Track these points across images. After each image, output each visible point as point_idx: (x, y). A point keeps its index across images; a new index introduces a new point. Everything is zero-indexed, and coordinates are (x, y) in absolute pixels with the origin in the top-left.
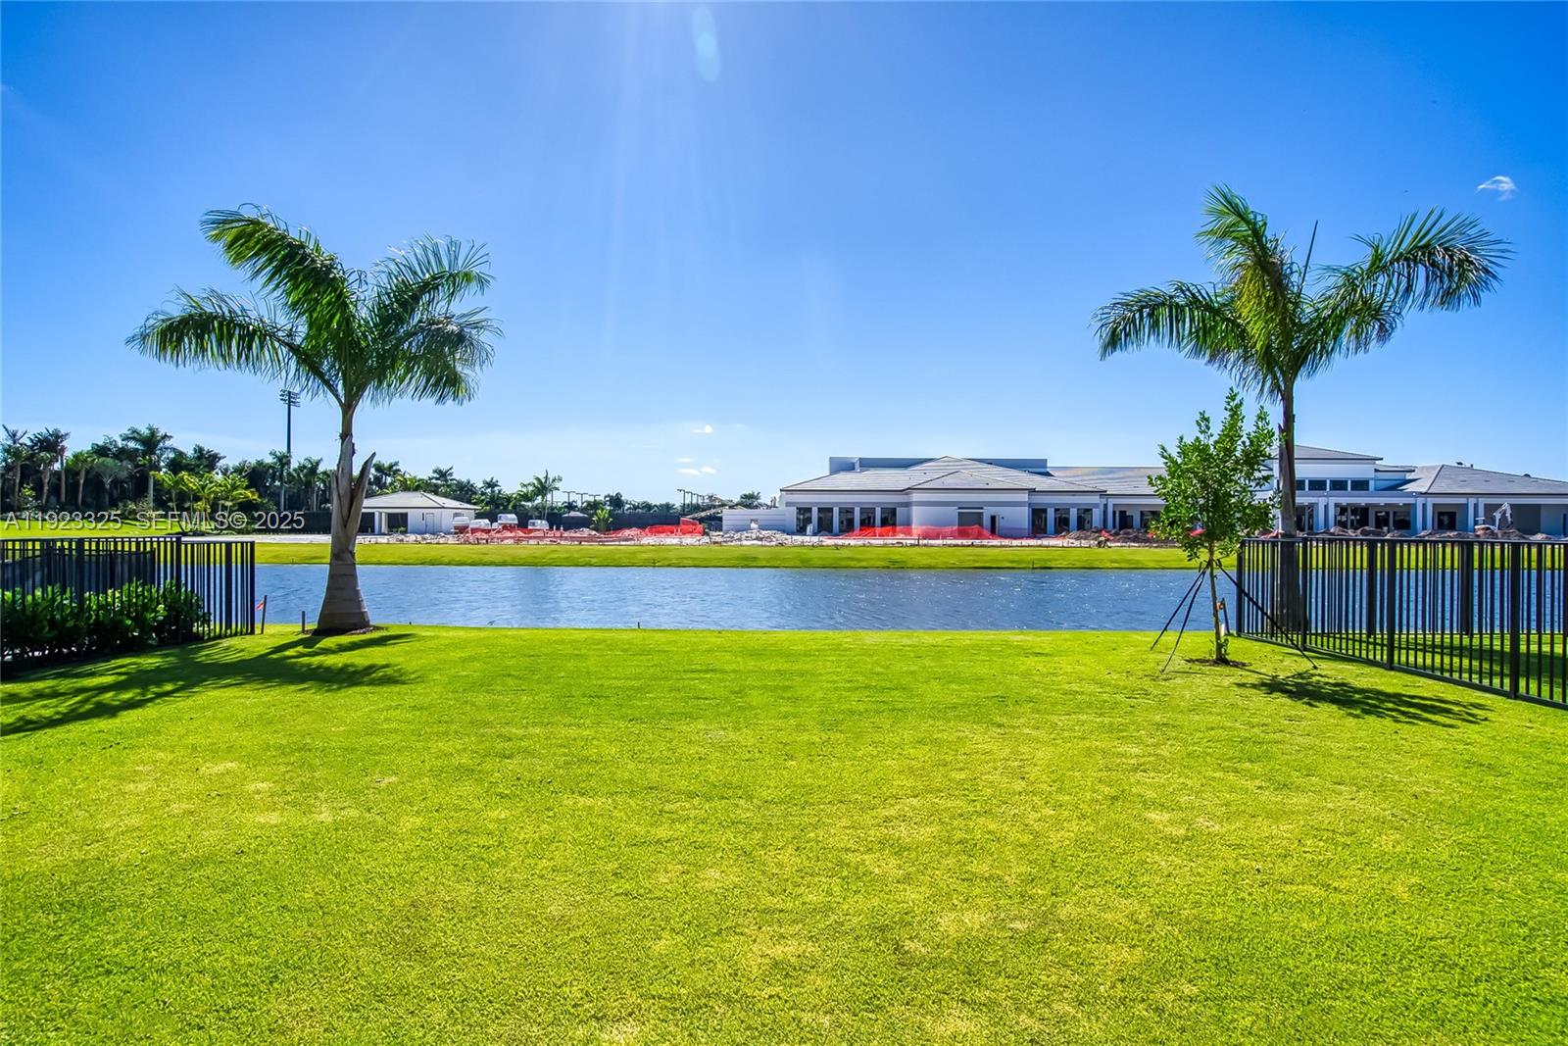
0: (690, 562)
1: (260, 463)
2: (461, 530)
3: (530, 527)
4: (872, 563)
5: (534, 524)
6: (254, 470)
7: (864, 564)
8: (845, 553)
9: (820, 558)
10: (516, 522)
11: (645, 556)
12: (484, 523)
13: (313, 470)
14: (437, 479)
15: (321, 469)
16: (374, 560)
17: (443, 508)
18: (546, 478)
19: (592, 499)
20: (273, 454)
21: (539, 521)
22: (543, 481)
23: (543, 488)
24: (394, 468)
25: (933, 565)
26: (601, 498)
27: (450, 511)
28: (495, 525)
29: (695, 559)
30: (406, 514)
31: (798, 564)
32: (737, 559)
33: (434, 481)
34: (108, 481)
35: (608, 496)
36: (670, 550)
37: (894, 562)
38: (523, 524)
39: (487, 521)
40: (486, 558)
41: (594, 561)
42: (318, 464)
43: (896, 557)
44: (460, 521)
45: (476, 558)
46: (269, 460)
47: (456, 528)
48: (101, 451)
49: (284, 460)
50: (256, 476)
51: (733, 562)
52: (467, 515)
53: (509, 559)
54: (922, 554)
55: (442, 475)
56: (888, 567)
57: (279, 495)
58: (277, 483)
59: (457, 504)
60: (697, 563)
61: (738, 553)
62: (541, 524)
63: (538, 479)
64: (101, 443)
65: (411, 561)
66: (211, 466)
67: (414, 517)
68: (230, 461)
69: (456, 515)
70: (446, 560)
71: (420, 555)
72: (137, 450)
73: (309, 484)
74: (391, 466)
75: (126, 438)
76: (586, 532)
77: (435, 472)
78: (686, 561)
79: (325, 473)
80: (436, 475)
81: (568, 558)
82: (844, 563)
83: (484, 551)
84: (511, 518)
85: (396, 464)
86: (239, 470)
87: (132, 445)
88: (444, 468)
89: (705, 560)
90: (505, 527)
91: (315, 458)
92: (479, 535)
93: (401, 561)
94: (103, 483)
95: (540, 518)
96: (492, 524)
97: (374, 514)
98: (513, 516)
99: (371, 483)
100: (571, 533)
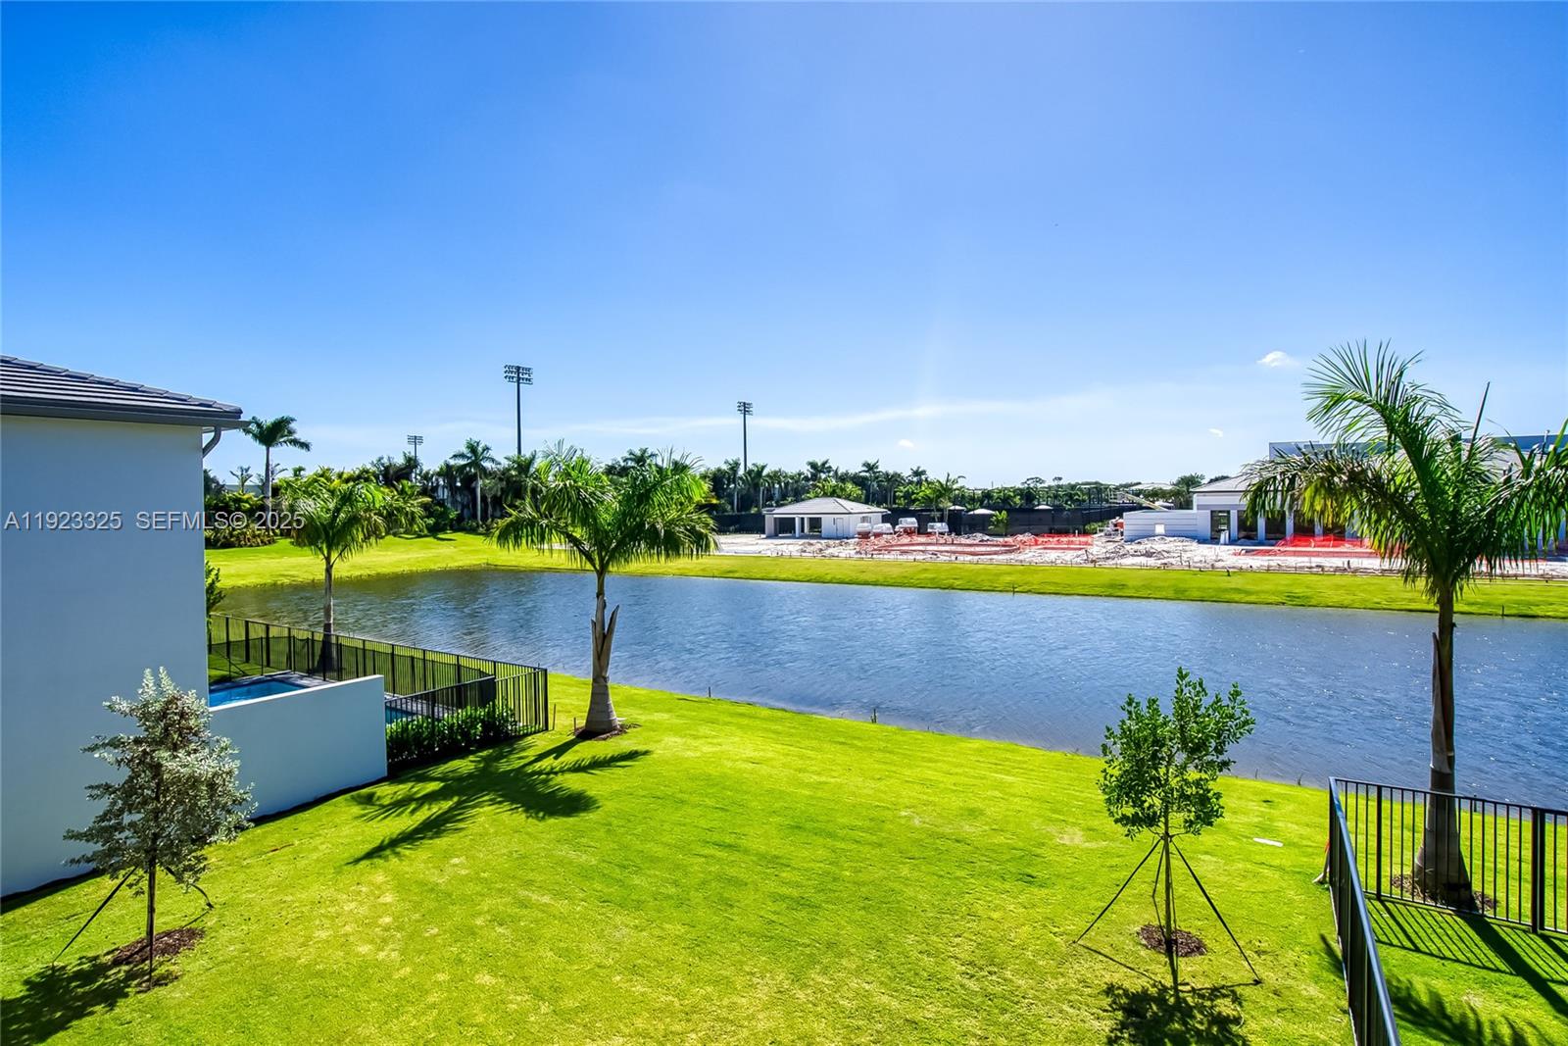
0: (1052, 589)
1: (719, 470)
2: (865, 535)
3: (929, 530)
4: (1263, 597)
5: (932, 527)
6: (715, 474)
7: (1252, 598)
8: (1236, 582)
9: (1199, 589)
10: (916, 525)
11: (1008, 579)
12: (886, 527)
13: (759, 473)
15: (765, 473)
16: (773, 576)
17: (850, 513)
18: (948, 481)
21: (938, 525)
22: (944, 483)
23: (943, 491)
24: (827, 465)
25: (1346, 603)
27: (857, 516)
28: (896, 529)
29: (1058, 584)
30: (821, 520)
31: (1171, 594)
32: (1103, 586)
36: (1036, 572)
37: (1292, 597)
38: (922, 528)
39: (889, 525)
40: (863, 577)
41: (957, 583)
42: (763, 467)
43: (1299, 591)
44: (865, 527)
45: (854, 576)
46: (725, 467)
47: (859, 534)
49: (735, 467)
50: (717, 481)
51: (1098, 590)
52: (873, 519)
53: (881, 579)
54: (1338, 587)
55: (870, 467)
56: (1283, 604)
57: (733, 495)
58: (732, 486)
59: (865, 508)
60: (1059, 589)
61: (1105, 579)
62: (940, 528)
63: (939, 480)
65: (800, 578)
67: (827, 523)
68: (698, 470)
69: (864, 520)
70: (829, 578)
71: (810, 572)
72: (633, 467)
73: (756, 486)
74: (824, 464)
76: (979, 535)
77: (864, 465)
78: (1048, 587)
79: (768, 476)
80: (864, 469)
81: (934, 579)
82: (1228, 596)
84: (911, 522)
85: (826, 462)
86: (704, 477)
87: (629, 463)
88: (872, 462)
90: (906, 531)
91: (761, 463)
95: (941, 520)
96: (894, 527)
97: (794, 519)
98: (914, 520)
99: (806, 479)
100: (963, 539)
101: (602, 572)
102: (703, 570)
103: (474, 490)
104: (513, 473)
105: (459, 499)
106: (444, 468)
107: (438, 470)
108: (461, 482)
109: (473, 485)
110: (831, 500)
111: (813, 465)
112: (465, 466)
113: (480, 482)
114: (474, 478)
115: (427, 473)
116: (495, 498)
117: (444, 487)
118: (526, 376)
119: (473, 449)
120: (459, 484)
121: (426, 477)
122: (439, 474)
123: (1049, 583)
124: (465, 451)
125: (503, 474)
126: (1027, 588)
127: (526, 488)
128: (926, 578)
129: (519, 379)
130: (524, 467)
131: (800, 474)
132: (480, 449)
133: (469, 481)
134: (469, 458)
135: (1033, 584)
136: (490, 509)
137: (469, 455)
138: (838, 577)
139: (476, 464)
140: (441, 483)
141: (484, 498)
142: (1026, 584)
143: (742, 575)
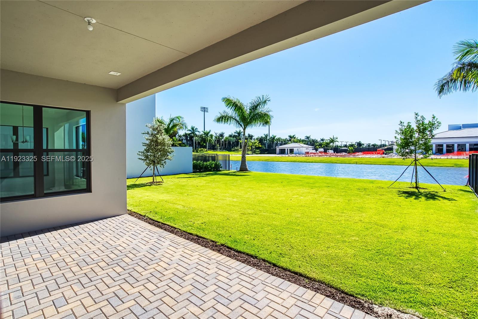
0: (369, 163)
1: (262, 137)
2: (308, 153)
3: (327, 152)
5: (329, 151)
6: (260, 138)
10: (323, 151)
11: (355, 161)
12: (314, 151)
13: (274, 138)
14: (306, 139)
15: (275, 138)
16: (280, 161)
17: (302, 147)
18: (333, 138)
19: (351, 144)
20: (264, 135)
21: (330, 151)
22: (332, 139)
23: (332, 141)
24: (294, 136)
26: (354, 143)
27: (305, 148)
28: (317, 152)
30: (293, 149)
32: (387, 162)
34: (232, 143)
35: (357, 142)
36: (364, 159)
38: (325, 151)
40: (308, 161)
42: (275, 137)
45: (305, 160)
47: (306, 153)
48: (230, 136)
49: (266, 136)
50: (261, 140)
51: (385, 163)
52: (310, 149)
53: (314, 161)
55: (308, 138)
57: (266, 145)
59: (307, 146)
60: (371, 163)
62: (331, 152)
63: (331, 138)
64: (230, 134)
65: (288, 161)
66: (251, 139)
67: (295, 150)
68: (255, 137)
69: (307, 149)
70: (297, 161)
71: (292, 160)
72: (237, 135)
73: (273, 142)
75: (235, 133)
76: (344, 153)
77: (305, 137)
80: (306, 138)
81: (330, 161)
83: (308, 159)
84: (322, 150)
85: (295, 135)
86: (257, 139)
87: (236, 134)
88: (308, 136)
89: (375, 162)
90: (320, 152)
91: (275, 135)
92: (311, 155)
93: (286, 161)
94: (231, 143)
95: (331, 149)
97: (285, 149)
98: (323, 149)
99: (288, 141)
100: (339, 154)
101: (244, 129)
102: (259, 159)
103: (193, 140)
104: (204, 136)
105: (189, 143)
106: (185, 134)
107: (183, 135)
108: (189, 138)
109: (193, 139)
110: (297, 144)
111: (290, 137)
112: (191, 133)
113: (194, 138)
114: (193, 137)
115: (180, 135)
116: (198, 142)
117: (184, 139)
118: (207, 110)
119: (193, 129)
120: (189, 139)
121: (180, 136)
122: (184, 136)
123: (368, 162)
124: (190, 129)
125: (201, 136)
126: (361, 163)
127: (207, 140)
128: (328, 161)
129: (204, 111)
130: (207, 134)
131: (286, 139)
132: (195, 129)
133: (191, 138)
134: (191, 131)
135: (363, 162)
136: (197, 146)
137: (192, 130)
138: (300, 161)
139: (193, 133)
140: (184, 138)
141: (195, 143)
142: (360, 162)
143: (271, 161)
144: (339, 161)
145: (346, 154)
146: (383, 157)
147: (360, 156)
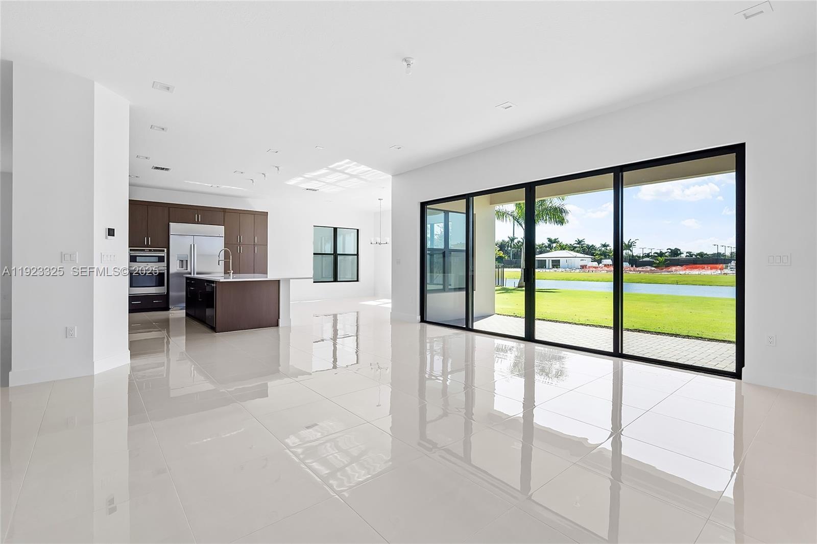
0: (701, 283)
1: (503, 241)
2: (583, 267)
6: (501, 243)
11: (673, 279)
17: (576, 257)
18: (629, 241)
19: (659, 252)
20: (508, 237)
26: (665, 251)
27: (579, 259)
28: (600, 265)
29: (703, 281)
30: (559, 260)
33: (575, 245)
35: (670, 249)
36: (690, 277)
39: (596, 263)
40: (590, 279)
41: (643, 280)
44: (583, 263)
45: (586, 278)
46: (507, 240)
47: (581, 266)
49: (512, 240)
50: (502, 246)
52: (587, 261)
55: (579, 242)
57: (510, 253)
58: (510, 248)
59: (582, 255)
60: (704, 283)
62: (626, 265)
67: (562, 261)
69: (582, 260)
70: (572, 279)
74: (555, 239)
76: (649, 268)
78: (698, 282)
84: (609, 261)
88: (581, 239)
90: (605, 265)
92: (591, 269)
93: (554, 278)
95: (626, 261)
96: (599, 264)
97: (546, 260)
99: (546, 247)
100: (640, 269)
110: (564, 252)
111: (550, 240)
126: (684, 283)
131: (543, 244)
135: (689, 281)
138: (577, 278)
142: (684, 281)
144: (646, 279)
145: (653, 268)
146: (724, 274)
147: (681, 273)
